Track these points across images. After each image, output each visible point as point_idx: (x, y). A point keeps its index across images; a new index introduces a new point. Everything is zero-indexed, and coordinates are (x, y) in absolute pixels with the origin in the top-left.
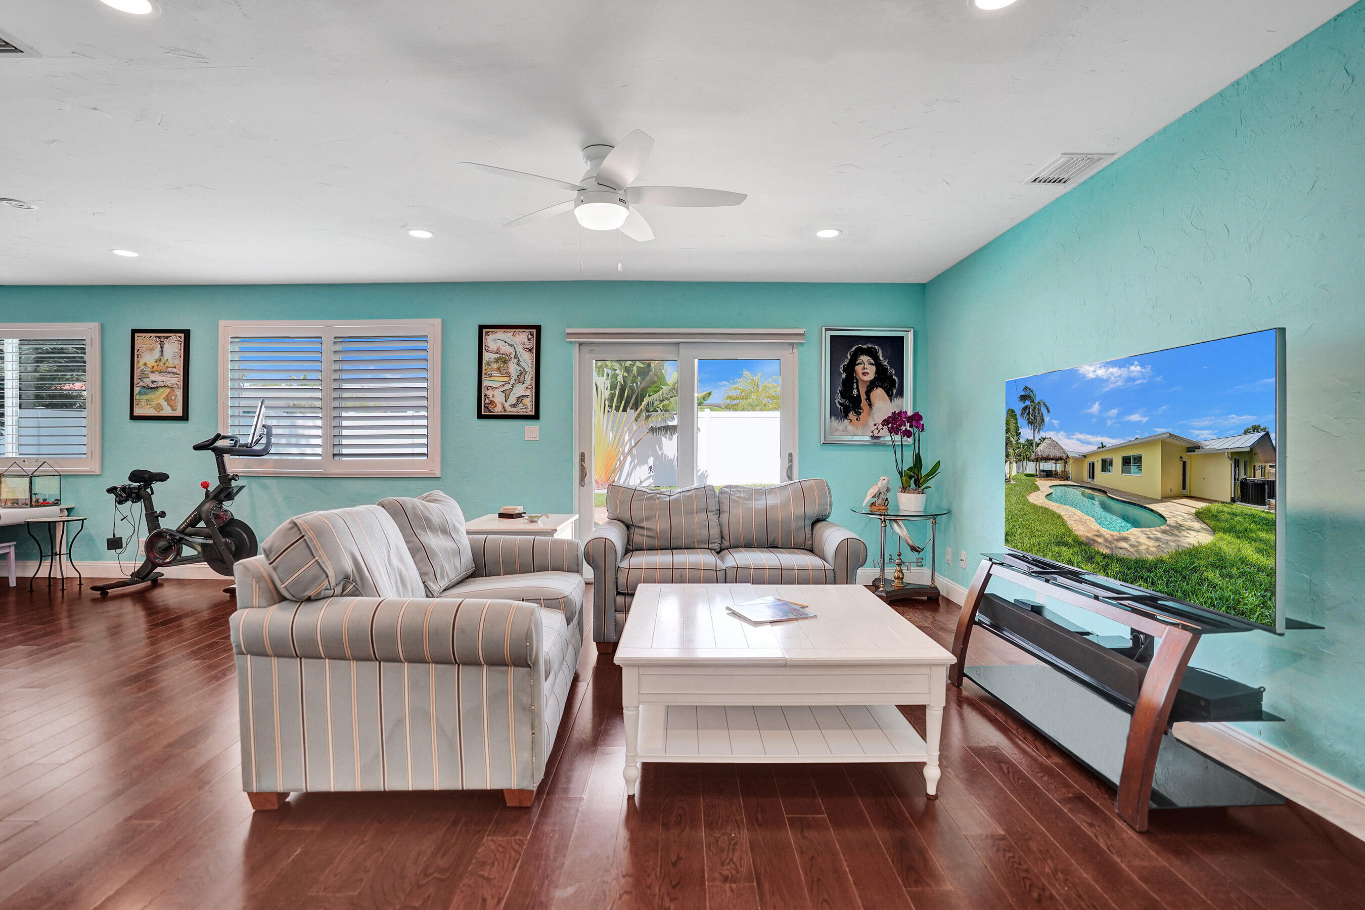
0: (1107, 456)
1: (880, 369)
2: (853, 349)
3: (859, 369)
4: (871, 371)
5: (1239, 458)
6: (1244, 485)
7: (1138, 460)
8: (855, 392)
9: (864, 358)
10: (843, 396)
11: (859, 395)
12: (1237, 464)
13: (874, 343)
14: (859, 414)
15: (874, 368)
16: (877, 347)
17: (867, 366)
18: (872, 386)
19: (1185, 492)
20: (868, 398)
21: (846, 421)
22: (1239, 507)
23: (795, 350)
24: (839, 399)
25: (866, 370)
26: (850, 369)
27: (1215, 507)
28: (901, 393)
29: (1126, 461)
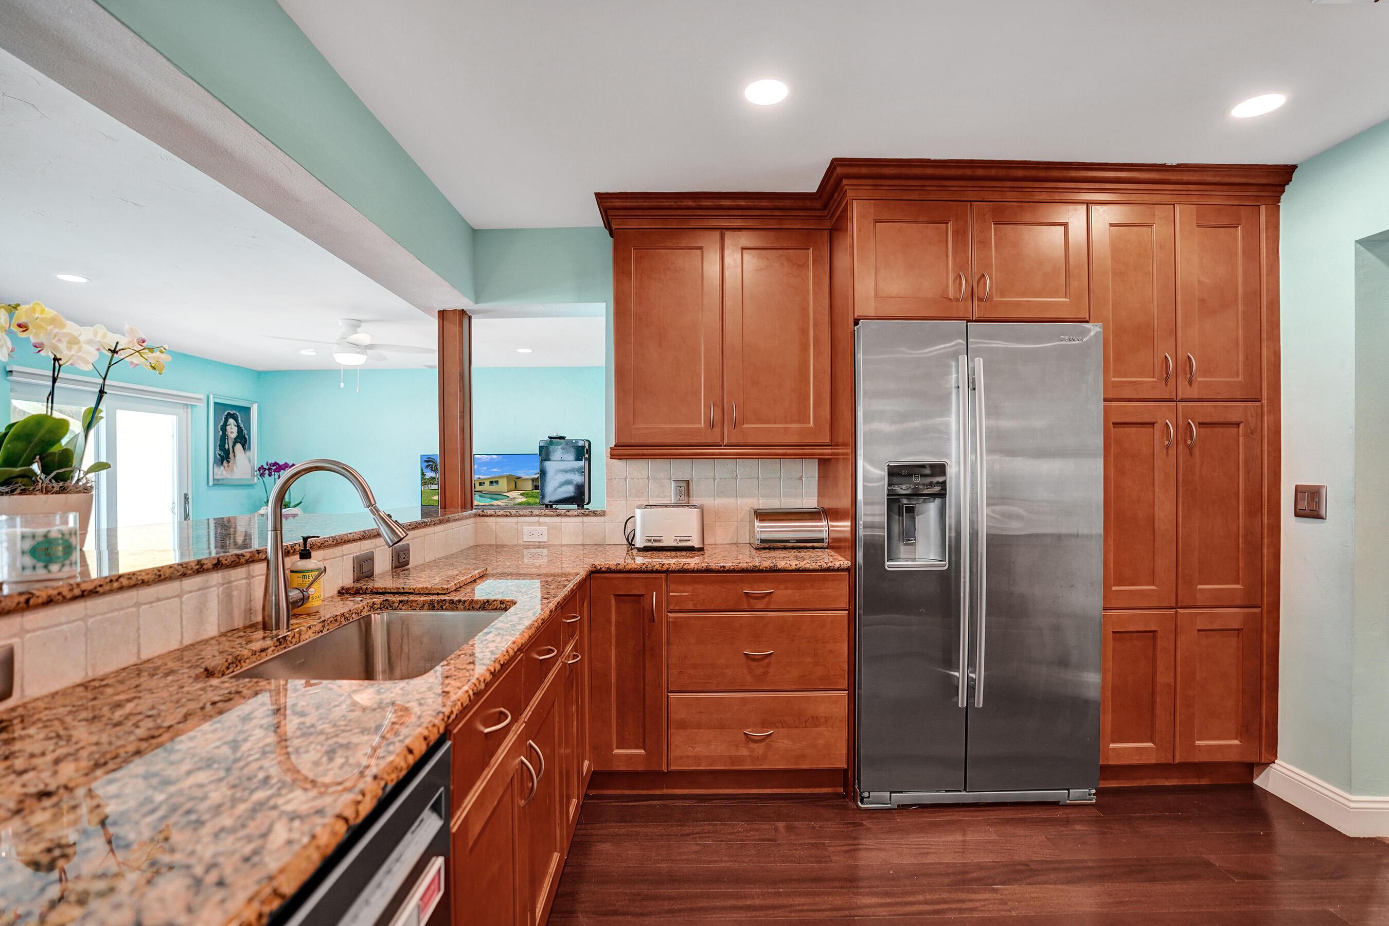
0: (482, 481)
1: (240, 430)
2: (226, 414)
3: (228, 428)
4: (235, 429)
5: (533, 480)
6: (536, 486)
7: (498, 481)
8: (227, 445)
9: (231, 421)
10: (220, 450)
11: (229, 448)
12: (533, 481)
13: (235, 410)
14: (228, 462)
15: (236, 428)
16: (238, 414)
17: (233, 427)
18: (235, 442)
19: (516, 489)
20: (233, 451)
21: (222, 468)
22: (534, 491)
23: (189, 410)
24: (218, 452)
25: (232, 431)
26: (224, 428)
27: (527, 492)
28: (249, 448)
29: (491, 483)
